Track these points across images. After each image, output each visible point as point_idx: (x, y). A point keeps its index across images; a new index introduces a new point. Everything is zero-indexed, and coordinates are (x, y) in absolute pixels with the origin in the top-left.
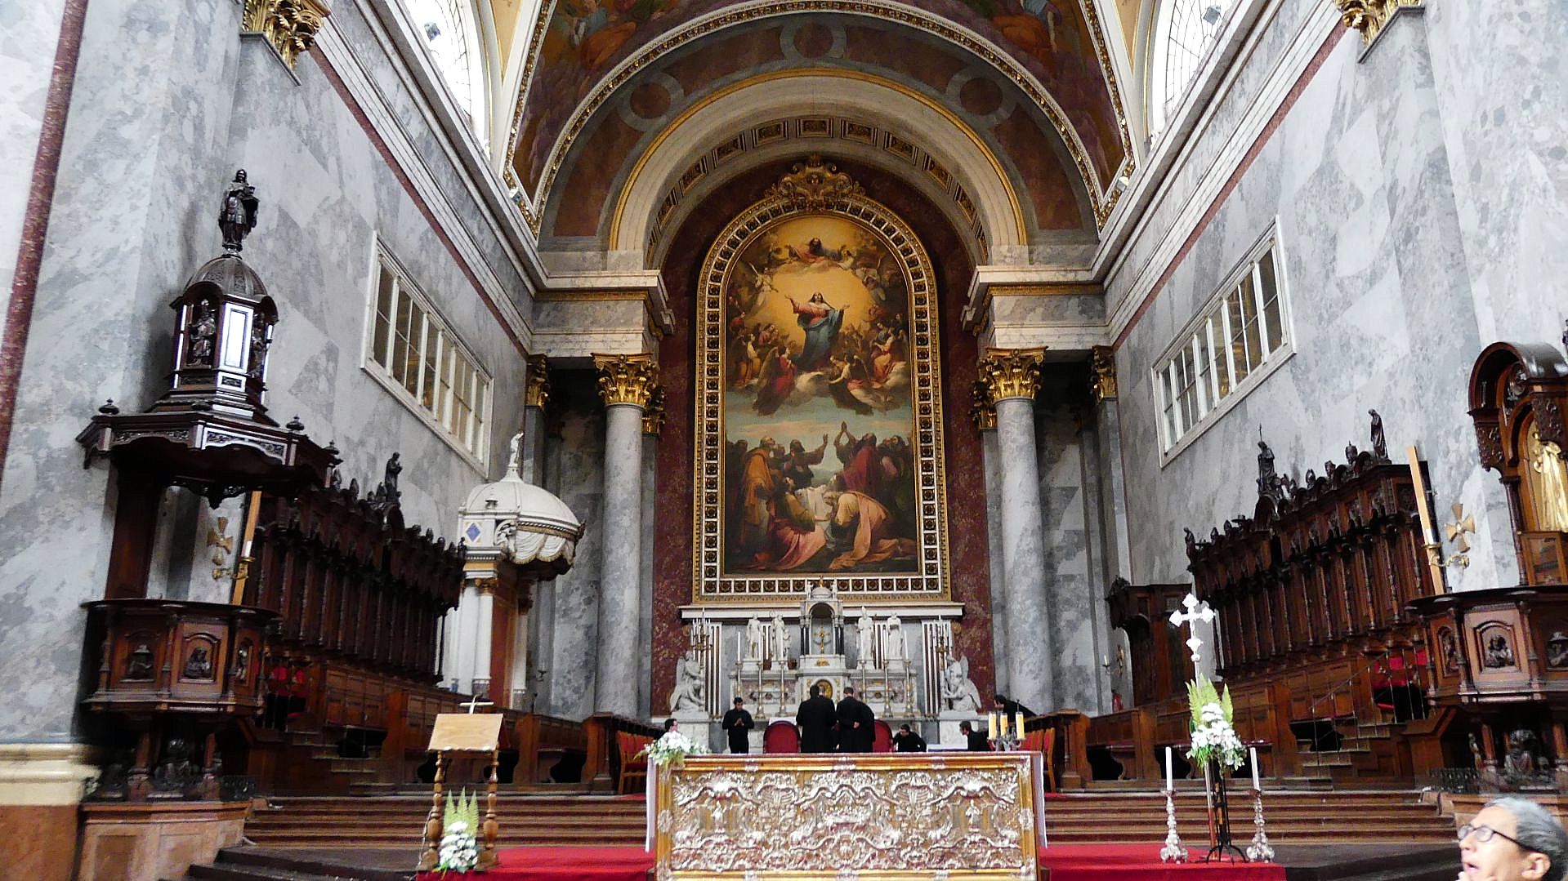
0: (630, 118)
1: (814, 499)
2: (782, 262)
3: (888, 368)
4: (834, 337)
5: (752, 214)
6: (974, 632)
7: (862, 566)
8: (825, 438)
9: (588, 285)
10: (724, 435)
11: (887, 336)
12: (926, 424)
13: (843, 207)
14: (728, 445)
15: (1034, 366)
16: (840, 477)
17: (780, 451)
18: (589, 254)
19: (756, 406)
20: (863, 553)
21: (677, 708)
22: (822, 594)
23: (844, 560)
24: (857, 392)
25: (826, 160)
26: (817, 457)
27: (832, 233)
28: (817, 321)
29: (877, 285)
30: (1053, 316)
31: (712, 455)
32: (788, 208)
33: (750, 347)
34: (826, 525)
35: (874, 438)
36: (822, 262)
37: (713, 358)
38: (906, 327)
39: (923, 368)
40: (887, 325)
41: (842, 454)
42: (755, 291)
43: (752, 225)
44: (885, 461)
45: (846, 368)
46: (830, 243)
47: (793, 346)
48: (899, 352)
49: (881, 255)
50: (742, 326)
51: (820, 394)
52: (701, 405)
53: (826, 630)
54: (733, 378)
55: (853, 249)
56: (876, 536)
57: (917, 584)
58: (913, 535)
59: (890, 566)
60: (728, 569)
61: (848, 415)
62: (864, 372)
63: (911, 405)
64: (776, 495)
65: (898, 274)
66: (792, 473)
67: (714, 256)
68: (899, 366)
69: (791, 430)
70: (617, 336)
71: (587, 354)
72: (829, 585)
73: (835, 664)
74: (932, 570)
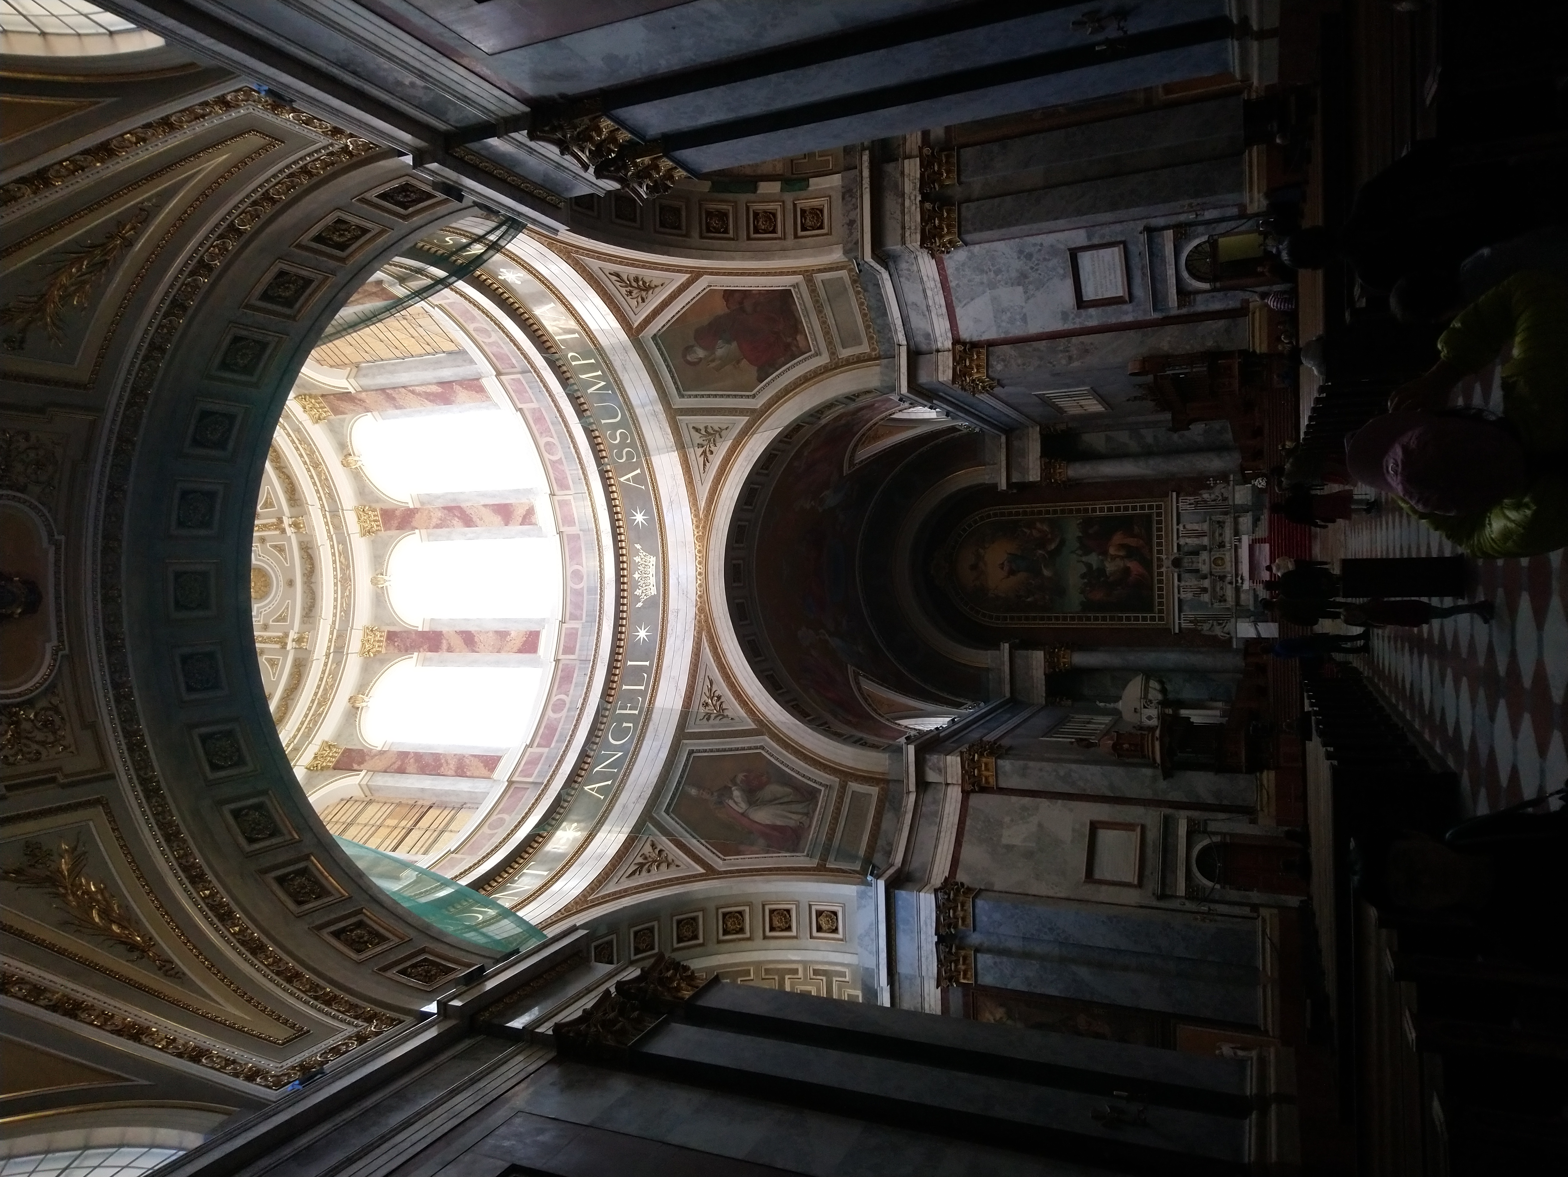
0: (918, 658)
3: (1039, 531)
4: (1022, 558)
5: (955, 600)
6: (1185, 486)
7: (1148, 543)
8: (1078, 562)
9: (1008, 677)
10: (1077, 613)
11: (1022, 531)
12: (1071, 511)
13: (952, 554)
14: (1082, 611)
15: (1050, 462)
16: (1100, 554)
18: (990, 676)
19: (1061, 597)
20: (1141, 542)
21: (1229, 634)
22: (1167, 563)
23: (1145, 551)
24: (1053, 546)
25: (926, 563)
27: (966, 559)
28: (1014, 567)
29: (994, 536)
30: (1023, 453)
31: (1088, 619)
32: (953, 582)
33: (1029, 600)
34: (1126, 561)
35: (1079, 537)
36: (981, 564)
37: (1035, 618)
39: (1040, 513)
40: (1016, 532)
41: (1087, 552)
42: (997, 597)
43: (961, 599)
44: (1091, 531)
45: (1040, 552)
46: (971, 560)
48: (1031, 525)
49: (978, 535)
50: (1017, 604)
52: (1061, 625)
53: (1186, 561)
54: (1046, 609)
55: (975, 549)
56: (1132, 535)
57: (1159, 515)
62: (1042, 542)
64: (1110, 586)
65: (988, 526)
66: (1097, 578)
67: (978, 619)
68: (1038, 525)
69: (1074, 578)
70: (1034, 663)
71: (1044, 677)
72: (1159, 559)
73: (1204, 555)
74: (1151, 507)
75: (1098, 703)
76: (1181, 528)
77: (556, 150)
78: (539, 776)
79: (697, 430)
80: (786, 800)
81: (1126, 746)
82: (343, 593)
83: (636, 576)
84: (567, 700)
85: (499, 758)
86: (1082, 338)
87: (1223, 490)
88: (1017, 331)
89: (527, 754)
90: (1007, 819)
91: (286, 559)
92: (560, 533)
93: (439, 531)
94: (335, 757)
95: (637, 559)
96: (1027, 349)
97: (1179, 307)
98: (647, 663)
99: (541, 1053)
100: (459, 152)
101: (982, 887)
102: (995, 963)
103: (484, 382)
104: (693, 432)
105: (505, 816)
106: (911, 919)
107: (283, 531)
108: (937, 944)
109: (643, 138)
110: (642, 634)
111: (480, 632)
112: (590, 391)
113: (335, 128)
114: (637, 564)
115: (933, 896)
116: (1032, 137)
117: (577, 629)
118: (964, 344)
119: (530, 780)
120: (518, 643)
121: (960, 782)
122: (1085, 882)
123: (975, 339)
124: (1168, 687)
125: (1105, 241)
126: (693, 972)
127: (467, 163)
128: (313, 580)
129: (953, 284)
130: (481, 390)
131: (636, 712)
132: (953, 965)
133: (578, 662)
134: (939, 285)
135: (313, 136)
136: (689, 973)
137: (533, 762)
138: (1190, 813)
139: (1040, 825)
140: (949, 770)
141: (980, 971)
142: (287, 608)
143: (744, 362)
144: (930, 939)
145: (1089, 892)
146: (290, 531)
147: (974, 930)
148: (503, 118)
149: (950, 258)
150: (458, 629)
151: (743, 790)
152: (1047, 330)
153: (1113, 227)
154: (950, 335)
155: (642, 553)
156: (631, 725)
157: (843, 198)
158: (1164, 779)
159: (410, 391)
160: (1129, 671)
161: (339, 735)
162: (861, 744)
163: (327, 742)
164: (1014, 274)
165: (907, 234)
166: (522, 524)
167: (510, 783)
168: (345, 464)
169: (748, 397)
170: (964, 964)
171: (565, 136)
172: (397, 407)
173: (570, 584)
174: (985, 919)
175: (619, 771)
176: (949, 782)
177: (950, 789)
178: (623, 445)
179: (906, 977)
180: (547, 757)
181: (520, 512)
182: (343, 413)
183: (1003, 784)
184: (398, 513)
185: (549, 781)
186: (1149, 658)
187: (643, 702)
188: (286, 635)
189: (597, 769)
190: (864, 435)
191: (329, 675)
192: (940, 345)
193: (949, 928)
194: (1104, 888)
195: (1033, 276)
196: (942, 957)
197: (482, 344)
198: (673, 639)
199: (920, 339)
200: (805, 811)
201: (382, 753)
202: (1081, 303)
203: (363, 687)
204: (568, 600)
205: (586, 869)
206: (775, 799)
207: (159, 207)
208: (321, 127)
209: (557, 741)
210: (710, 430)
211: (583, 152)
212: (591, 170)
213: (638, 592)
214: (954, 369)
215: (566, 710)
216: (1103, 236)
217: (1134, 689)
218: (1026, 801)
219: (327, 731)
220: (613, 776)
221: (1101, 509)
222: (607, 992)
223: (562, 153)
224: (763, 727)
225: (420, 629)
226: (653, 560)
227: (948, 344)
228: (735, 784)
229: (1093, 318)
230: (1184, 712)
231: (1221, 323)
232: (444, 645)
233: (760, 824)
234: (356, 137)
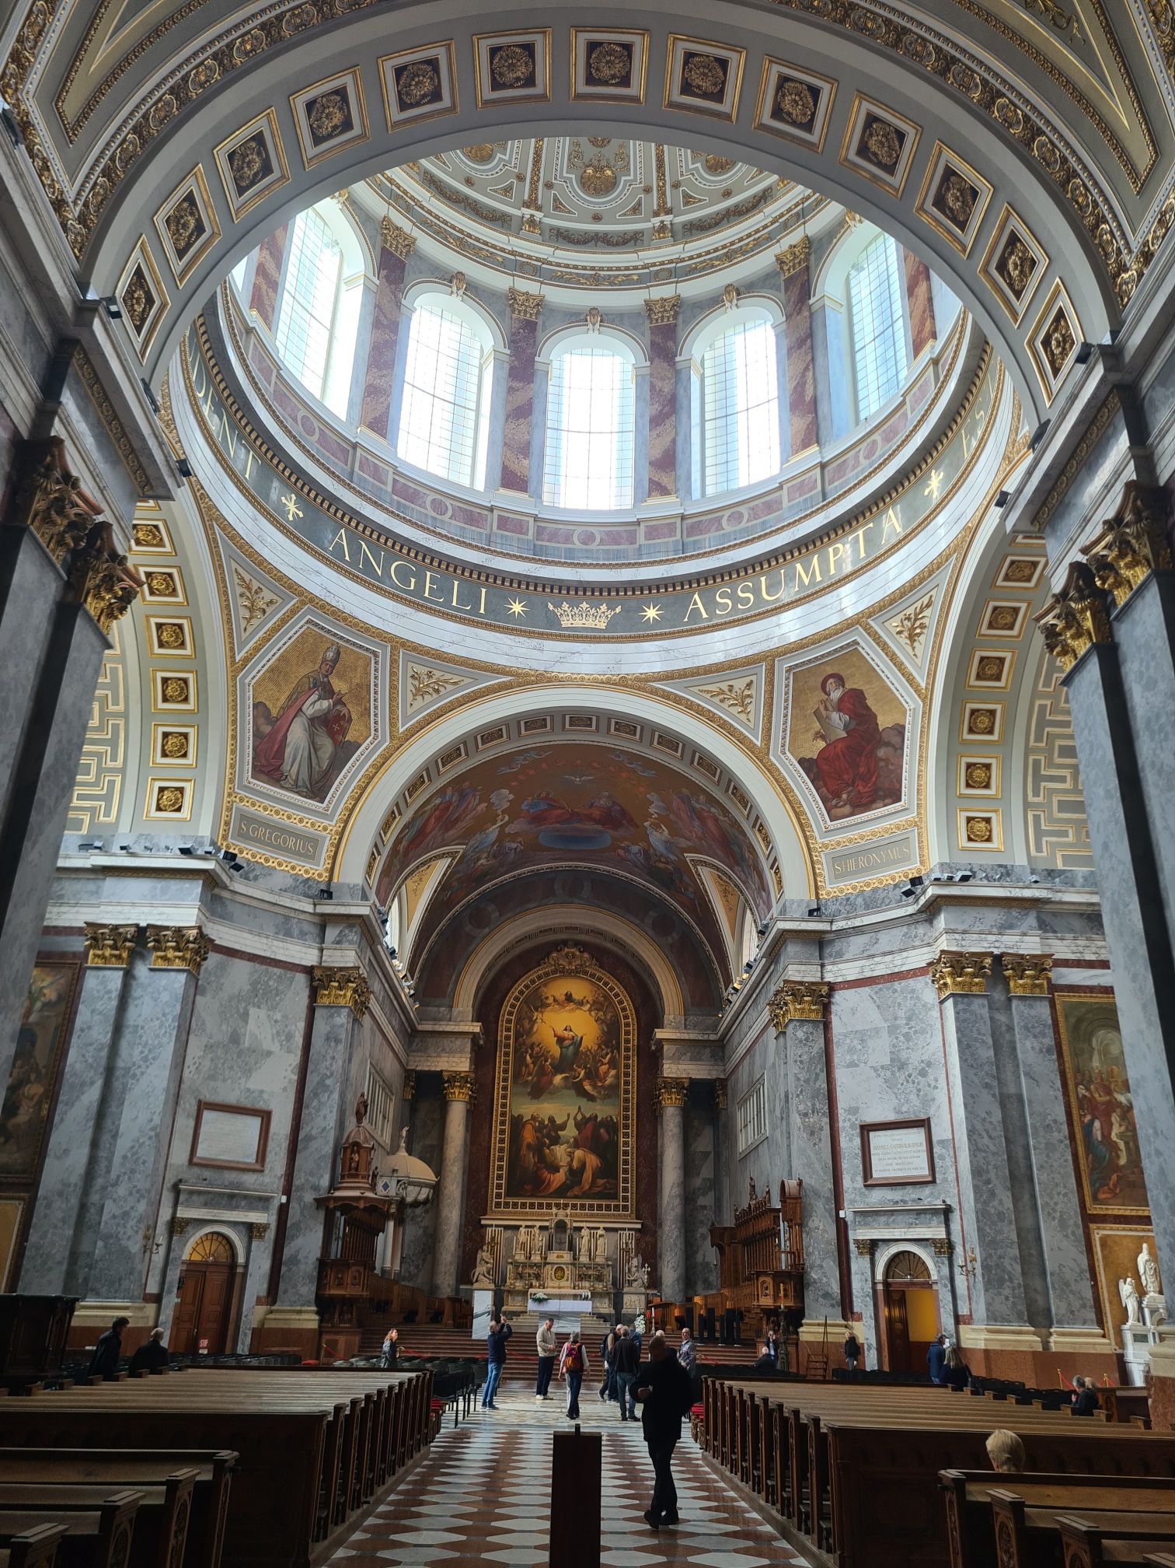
0: (468, 928)
1: (560, 1151)
2: (549, 1005)
3: (606, 1073)
4: (577, 1052)
5: (533, 975)
6: (648, 1238)
7: (585, 1195)
8: (569, 1115)
9: (441, 1029)
10: (510, 1110)
11: (607, 1054)
12: (626, 1109)
13: (586, 973)
14: (512, 1117)
15: (683, 1088)
16: (576, 1139)
17: (542, 1122)
18: (442, 1009)
19: (529, 1094)
20: (587, 1187)
21: (478, 1281)
22: (561, 1215)
23: (576, 1191)
24: (588, 1088)
25: (577, 944)
26: (563, 1127)
27: (579, 989)
28: (567, 1043)
29: (603, 1022)
30: (695, 1058)
31: (503, 1123)
32: (554, 972)
33: (528, 1057)
34: (566, 1169)
35: (596, 1116)
36: (572, 1006)
37: (506, 1063)
38: (618, 1048)
39: (627, 1074)
40: (607, 1047)
41: (578, 1125)
42: (533, 1022)
43: (533, 982)
44: (602, 1130)
45: (583, 1073)
46: (576, 996)
47: (553, 1058)
48: (613, 1064)
49: (606, 1004)
50: (524, 1043)
51: (566, 1087)
52: (498, 1092)
53: (563, 1236)
54: (517, 1076)
55: (590, 1000)
56: (595, 1176)
57: (617, 1208)
58: (616, 1178)
59: (601, 1196)
60: (508, 1194)
61: (583, 1102)
62: (592, 1075)
63: (618, 1096)
64: (538, 1149)
65: (616, 1016)
66: (548, 1136)
67: (510, 1000)
68: (613, 1072)
69: (549, 1109)
70: (456, 1060)
71: (438, 1069)
72: (566, 1206)
73: (567, 1257)
74: (625, 1199)
75: (406, 1128)
76: (600, 1232)
77: (1110, 514)
78: (361, 478)
79: (749, 685)
80: (314, 762)
81: (356, 1157)
82: (583, 276)
83: (584, 605)
84: (446, 518)
85: (384, 436)
86: (827, 1128)
87: (640, 1281)
88: (839, 1057)
89: (387, 468)
90: (278, 1016)
91: (624, 215)
92: (638, 523)
93: (647, 388)
94: (396, 251)
95: (604, 607)
96: (819, 1066)
97: (856, 1241)
98: (482, 611)
99: (28, 420)
100: (1115, 401)
101: (200, 982)
102: (109, 992)
103: (815, 448)
104: (748, 680)
105: (317, 436)
106: (167, 897)
107: (656, 214)
108: (137, 925)
109: (1118, 618)
110: (517, 608)
111: (529, 425)
112: (799, 566)
113: (1152, 255)
114: (598, 607)
115: (193, 924)
116: (1058, 1084)
117: (526, 534)
118: (829, 995)
119: (356, 469)
120: (514, 466)
121: (323, 964)
122: (200, 1102)
123: (834, 1008)
124: (419, 1211)
125: (936, 1160)
126: (116, 618)
127: (1099, 410)
128: (599, 243)
129: (897, 985)
130: (805, 445)
131: (426, 595)
132: (111, 942)
133: (488, 532)
134: (896, 970)
135: (1143, 228)
136: (116, 613)
137: (377, 473)
138: (273, 1227)
139: (269, 1053)
140: (338, 953)
141: (101, 973)
142: (569, 212)
143: (822, 744)
144: (142, 917)
145: (189, 1105)
146: (656, 221)
147: (151, 970)
148: (1152, 454)
149: (927, 983)
150: (536, 401)
151: (329, 710)
152: (838, 1089)
153: (953, 1170)
154: (840, 979)
155: (610, 613)
156: (412, 588)
157: (1000, 866)
158: (315, 1199)
159: (808, 365)
160: (438, 1168)
161: (421, 257)
162: (373, 854)
163: (414, 243)
164: (904, 1055)
165: (957, 936)
166: (651, 481)
167: (355, 446)
168: (728, 289)
169: (783, 746)
170: (112, 956)
171: (1127, 525)
172: (790, 350)
173: (579, 530)
174: (164, 982)
175: (359, 570)
176: (325, 952)
177: (316, 952)
178: (736, 600)
179: (98, 888)
180: (381, 489)
181: (665, 480)
182: (787, 289)
183: (319, 1014)
184: (670, 344)
185: (354, 488)
186: (454, 1189)
187: (437, 603)
188: (539, 209)
189: (364, 546)
190: (730, 878)
191: (492, 253)
192: (828, 968)
193: (155, 940)
194: (192, 1123)
195: (901, 1077)
196: (121, 930)
197: (857, 449)
198: (509, 642)
199: (837, 946)
200: (300, 784)
201: (398, 305)
202: (866, 1129)
203: (474, 291)
204: (561, 526)
205: (249, 523)
206: (316, 750)
207: (1070, 42)
208: (1155, 238)
209: (398, 502)
210: (748, 700)
211: (1105, 548)
212: (1083, 559)
213: (565, 606)
214: (801, 983)
215: (434, 515)
216: (942, 1158)
217: (420, 1170)
218: (299, 1040)
219: (427, 244)
220: (354, 563)
221: (627, 1143)
222: (99, 512)
223: (1105, 522)
224: (400, 742)
225: (537, 359)
226: (603, 626)
227: (829, 977)
228: (335, 705)
229: (850, 1143)
230: (391, 1225)
231: (835, 1288)
232: (516, 384)
233: (287, 731)
234: (1139, 280)
